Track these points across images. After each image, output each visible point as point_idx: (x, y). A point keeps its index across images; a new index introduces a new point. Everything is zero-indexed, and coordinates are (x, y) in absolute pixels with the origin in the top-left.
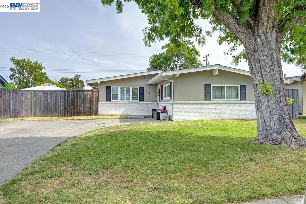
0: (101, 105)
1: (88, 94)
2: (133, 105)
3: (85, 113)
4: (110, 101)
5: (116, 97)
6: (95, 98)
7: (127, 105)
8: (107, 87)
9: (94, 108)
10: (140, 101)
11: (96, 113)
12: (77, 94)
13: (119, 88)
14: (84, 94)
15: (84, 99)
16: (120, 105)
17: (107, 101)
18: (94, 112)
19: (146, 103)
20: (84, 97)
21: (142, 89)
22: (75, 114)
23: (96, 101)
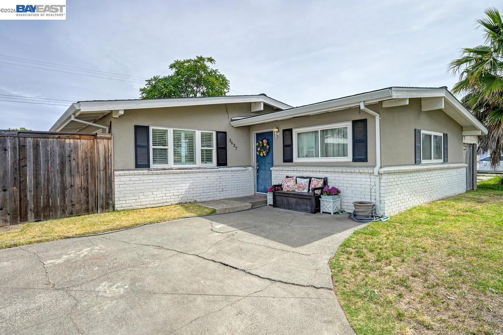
0: (123, 179)
1: (76, 147)
2: (206, 175)
3: (69, 208)
4: (148, 166)
5: (162, 156)
6: (102, 159)
7: (192, 175)
8: (137, 128)
9: (101, 190)
10: (219, 164)
11: (108, 204)
12: (36, 146)
13: (170, 132)
14: (62, 146)
15: (62, 164)
16: (176, 176)
17: (138, 166)
18: (100, 202)
19: (230, 169)
20: (62, 156)
21: (222, 137)
22: (31, 215)
23: (105, 168)
